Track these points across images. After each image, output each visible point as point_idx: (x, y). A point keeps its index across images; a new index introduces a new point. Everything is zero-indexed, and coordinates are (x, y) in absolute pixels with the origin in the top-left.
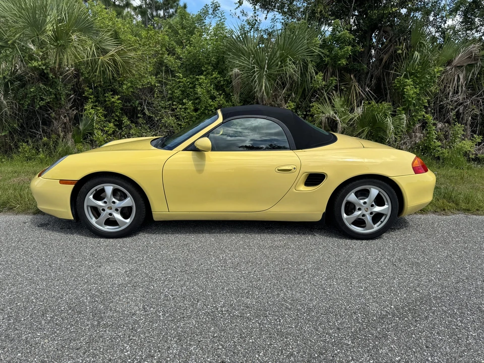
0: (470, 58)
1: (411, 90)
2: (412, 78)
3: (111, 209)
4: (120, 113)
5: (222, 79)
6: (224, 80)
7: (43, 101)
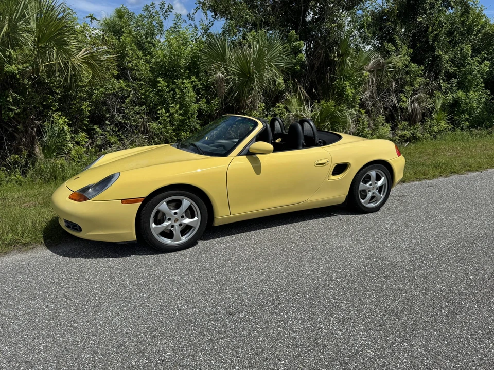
0: (379, 65)
1: (349, 91)
2: (348, 81)
4: (88, 121)
5: (199, 83)
6: (201, 84)
7: (12, 112)
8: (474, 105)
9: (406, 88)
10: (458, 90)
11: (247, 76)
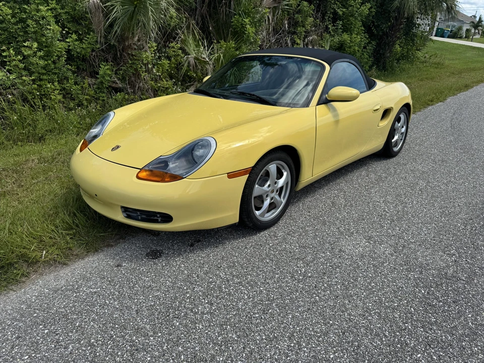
2: (247, 18)
3: (273, 192)
8: (357, 48)
9: (299, 29)
10: (343, 32)
11: (134, 4)
